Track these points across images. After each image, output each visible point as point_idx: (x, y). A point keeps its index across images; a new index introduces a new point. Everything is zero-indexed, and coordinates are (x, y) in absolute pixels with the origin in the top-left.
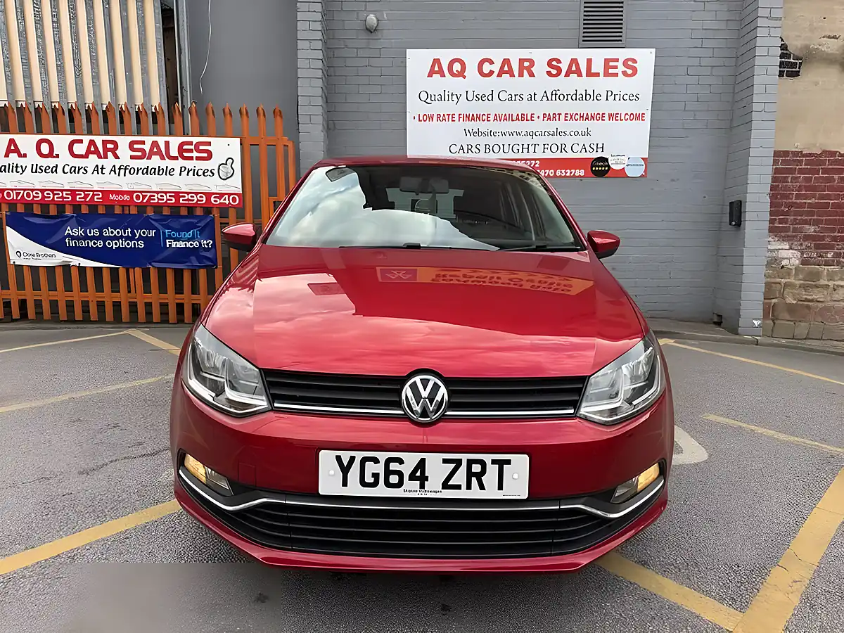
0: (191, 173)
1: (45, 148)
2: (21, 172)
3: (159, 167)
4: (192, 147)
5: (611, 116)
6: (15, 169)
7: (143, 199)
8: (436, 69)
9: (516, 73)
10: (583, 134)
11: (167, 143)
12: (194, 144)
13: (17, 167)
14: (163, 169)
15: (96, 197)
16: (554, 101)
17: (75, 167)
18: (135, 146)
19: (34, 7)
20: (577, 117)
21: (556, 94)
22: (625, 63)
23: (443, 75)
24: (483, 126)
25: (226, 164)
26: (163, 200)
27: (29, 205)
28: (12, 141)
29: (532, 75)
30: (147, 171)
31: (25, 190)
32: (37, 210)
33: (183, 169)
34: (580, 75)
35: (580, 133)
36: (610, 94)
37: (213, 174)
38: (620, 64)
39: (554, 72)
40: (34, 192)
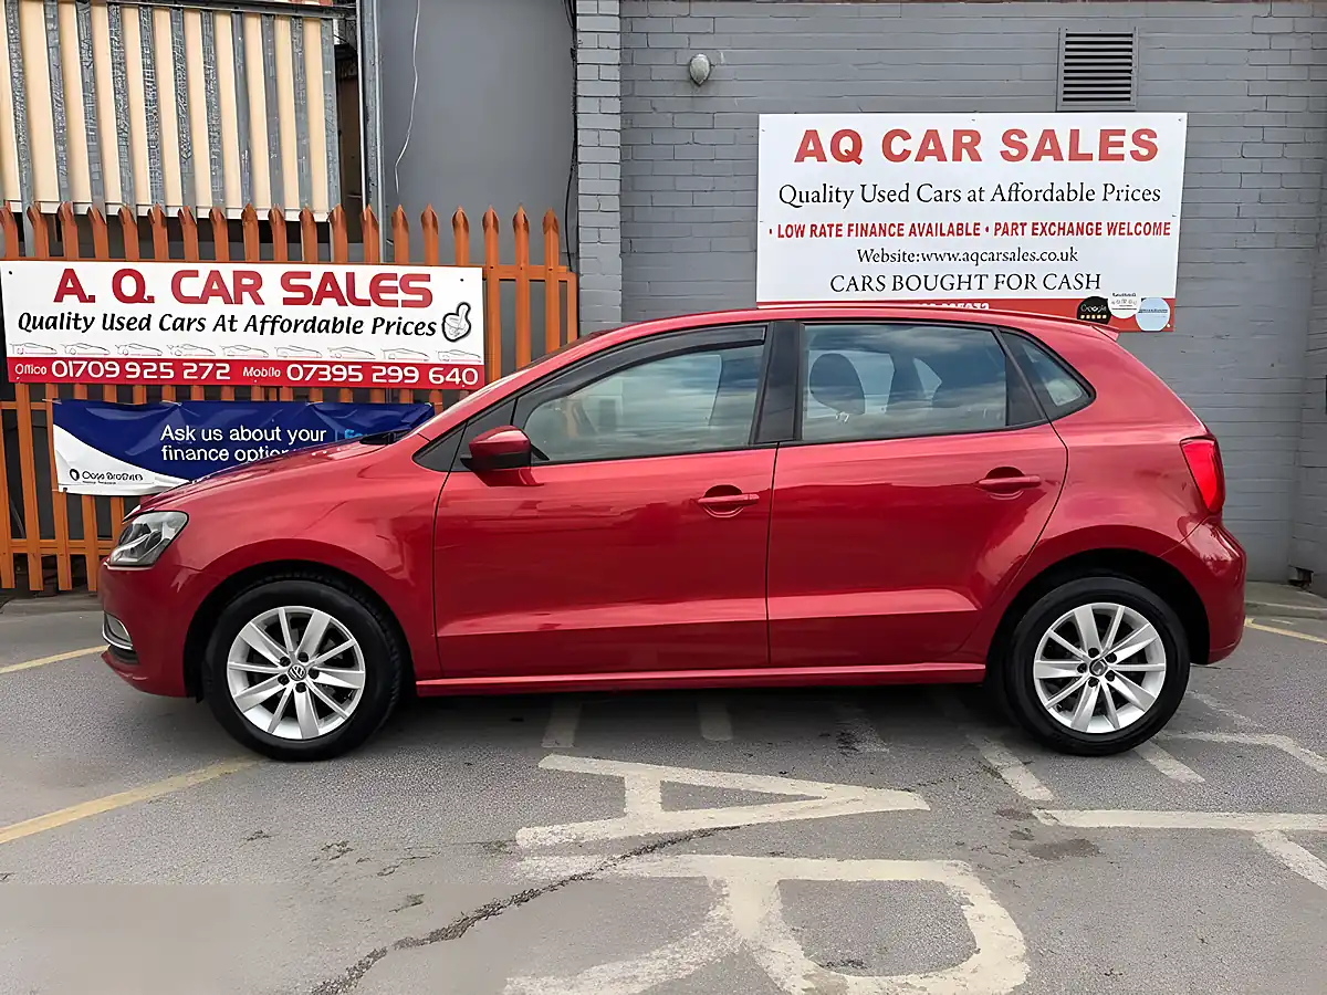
0: (393, 329)
1: (129, 287)
2: (84, 328)
3: (336, 319)
4: (396, 283)
5: (1111, 229)
6: (72, 323)
7: (305, 376)
8: (810, 147)
9: (949, 153)
10: (1064, 258)
11: (350, 277)
12: (399, 277)
13: (76, 319)
14: (342, 322)
15: (219, 372)
16: (1013, 202)
17: (183, 320)
18: (293, 282)
19: (111, 39)
20: (1053, 229)
21: (1017, 191)
22: (1136, 138)
23: (822, 158)
24: (891, 244)
25: (457, 314)
26: (342, 376)
27: (95, 388)
28: (69, 274)
29: (975, 157)
30: (313, 326)
31: (89, 360)
32: (110, 396)
33: (379, 322)
34: (1058, 157)
35: (1059, 256)
36: (1110, 189)
37: (433, 331)
38: (1127, 139)
39: (1014, 152)
40: (107, 364)
